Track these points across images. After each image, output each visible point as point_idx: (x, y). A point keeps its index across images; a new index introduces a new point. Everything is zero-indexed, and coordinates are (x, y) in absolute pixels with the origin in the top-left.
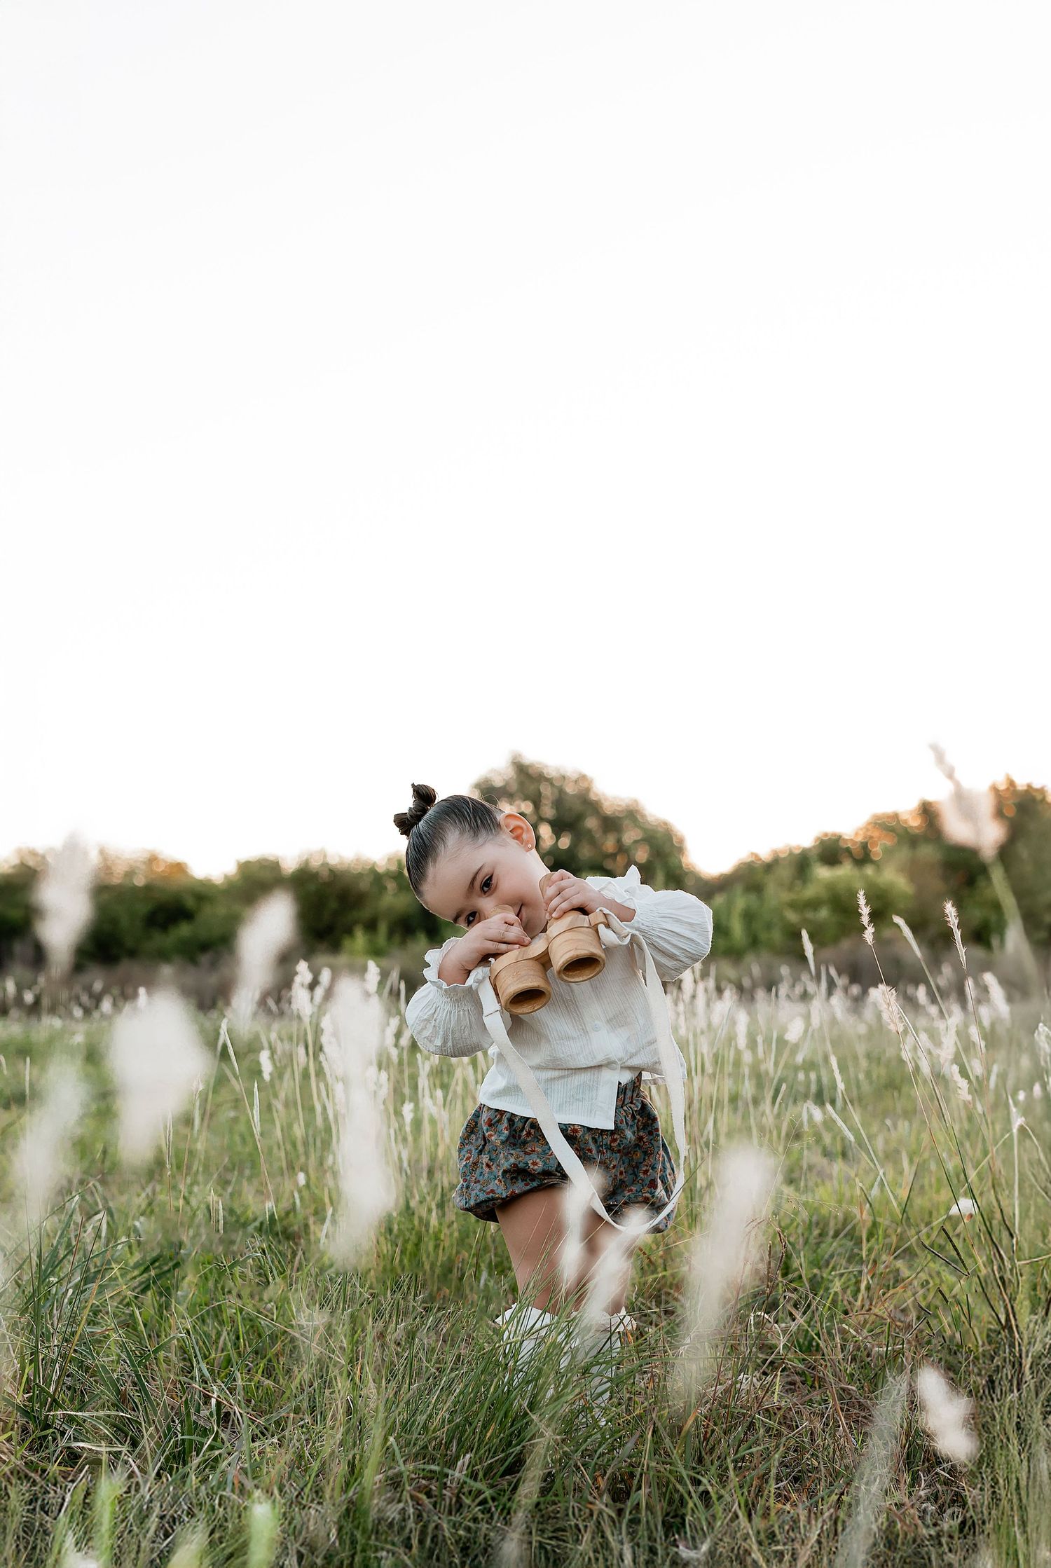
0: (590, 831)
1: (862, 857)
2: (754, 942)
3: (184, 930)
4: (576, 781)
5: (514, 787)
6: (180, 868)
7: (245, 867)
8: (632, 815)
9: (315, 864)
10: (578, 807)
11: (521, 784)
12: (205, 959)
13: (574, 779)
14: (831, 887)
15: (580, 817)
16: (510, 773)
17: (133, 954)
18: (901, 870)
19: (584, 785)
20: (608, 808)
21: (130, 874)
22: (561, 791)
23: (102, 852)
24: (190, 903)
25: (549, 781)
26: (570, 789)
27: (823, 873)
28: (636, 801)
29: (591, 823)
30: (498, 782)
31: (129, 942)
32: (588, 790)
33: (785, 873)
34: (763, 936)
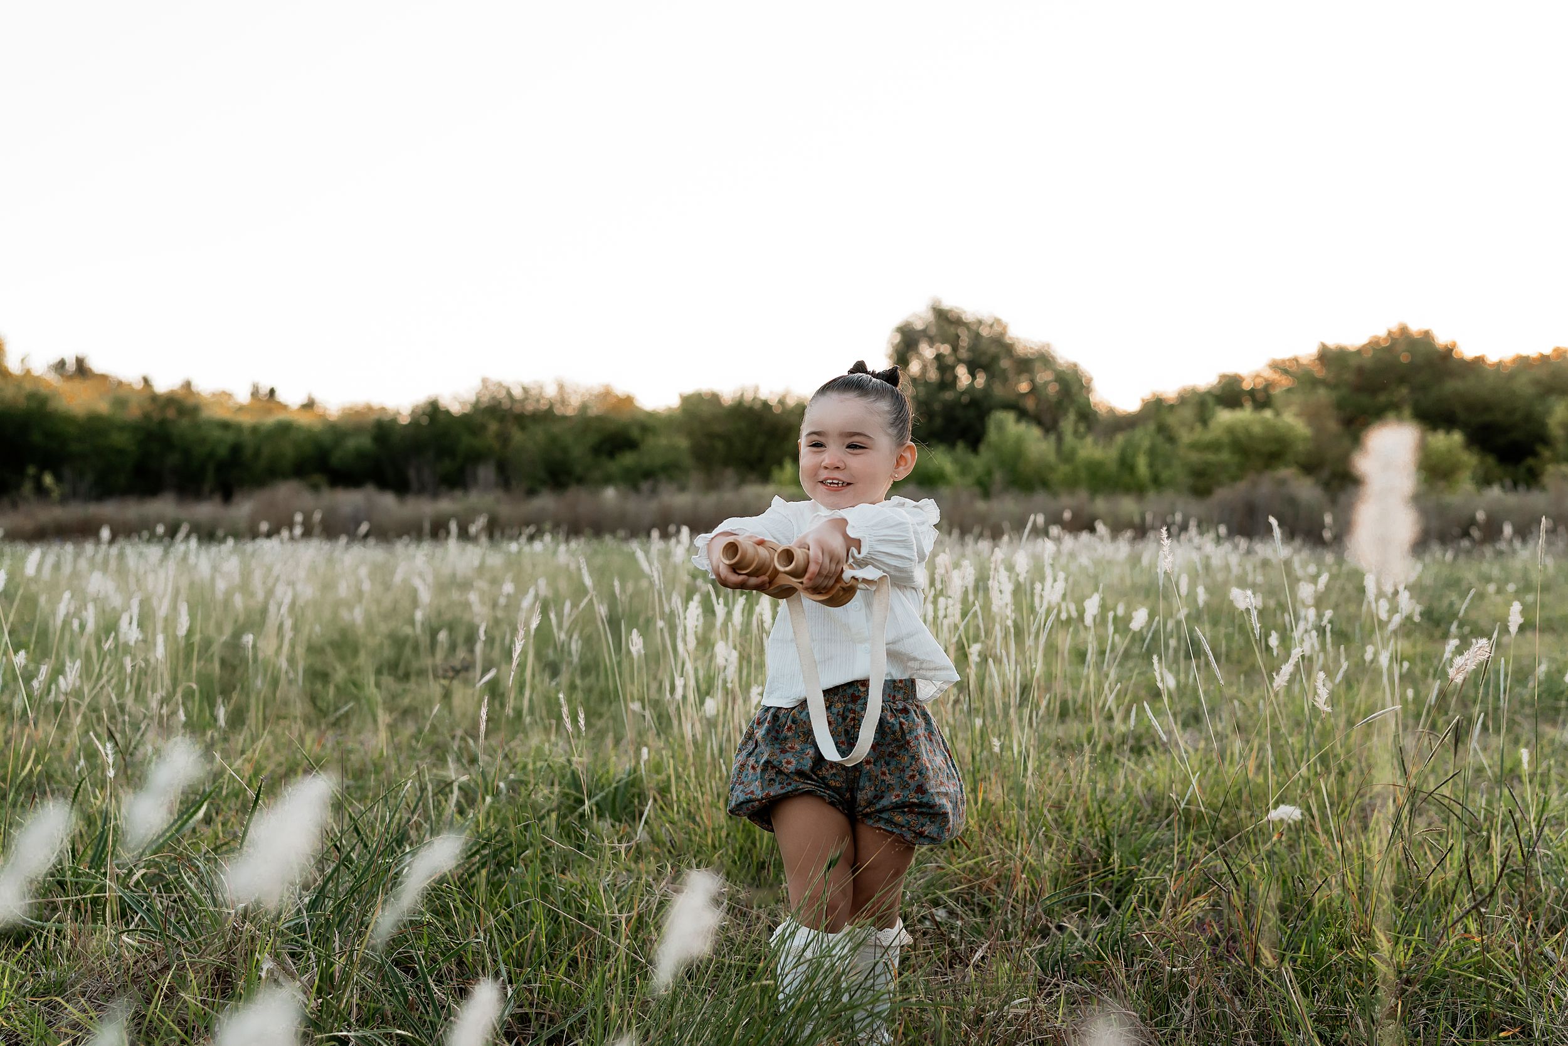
0: (1004, 371)
1: (1261, 398)
2: (1157, 481)
3: (628, 459)
4: (991, 326)
5: (933, 331)
6: (629, 400)
7: (687, 400)
8: (1045, 359)
9: (749, 397)
10: (993, 349)
11: (940, 327)
12: (645, 486)
13: (990, 323)
14: (1230, 430)
15: (995, 359)
16: (930, 317)
17: (580, 481)
18: (1298, 415)
19: (997, 329)
20: (1020, 350)
21: (584, 407)
22: (978, 336)
23: (561, 387)
24: (635, 433)
25: (966, 325)
26: (985, 332)
27: (1225, 416)
28: (1048, 345)
29: (1005, 363)
30: (919, 326)
31: (579, 470)
32: (1003, 334)
33: (1188, 413)
34: (1165, 475)
